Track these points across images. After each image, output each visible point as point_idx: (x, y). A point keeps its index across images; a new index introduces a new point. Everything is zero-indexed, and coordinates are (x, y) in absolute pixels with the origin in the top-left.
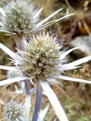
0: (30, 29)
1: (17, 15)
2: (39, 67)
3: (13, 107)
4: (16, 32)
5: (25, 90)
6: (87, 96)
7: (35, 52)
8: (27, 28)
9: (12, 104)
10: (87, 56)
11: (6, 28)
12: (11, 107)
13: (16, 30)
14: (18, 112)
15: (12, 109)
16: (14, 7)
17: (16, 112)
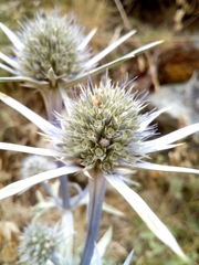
0: (76, 74)
1: (50, 46)
2: (100, 147)
3: (40, 235)
4: (47, 80)
5: (61, 201)
6: (187, 212)
7: (94, 117)
8: (68, 72)
9: (38, 229)
10: (184, 125)
11: (27, 72)
12: (36, 235)
13: (48, 76)
14: (52, 243)
15: (39, 238)
16: (43, 30)
17: (47, 245)
